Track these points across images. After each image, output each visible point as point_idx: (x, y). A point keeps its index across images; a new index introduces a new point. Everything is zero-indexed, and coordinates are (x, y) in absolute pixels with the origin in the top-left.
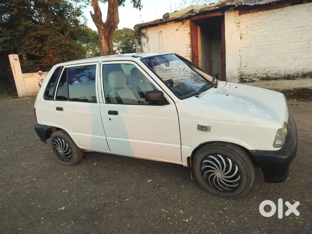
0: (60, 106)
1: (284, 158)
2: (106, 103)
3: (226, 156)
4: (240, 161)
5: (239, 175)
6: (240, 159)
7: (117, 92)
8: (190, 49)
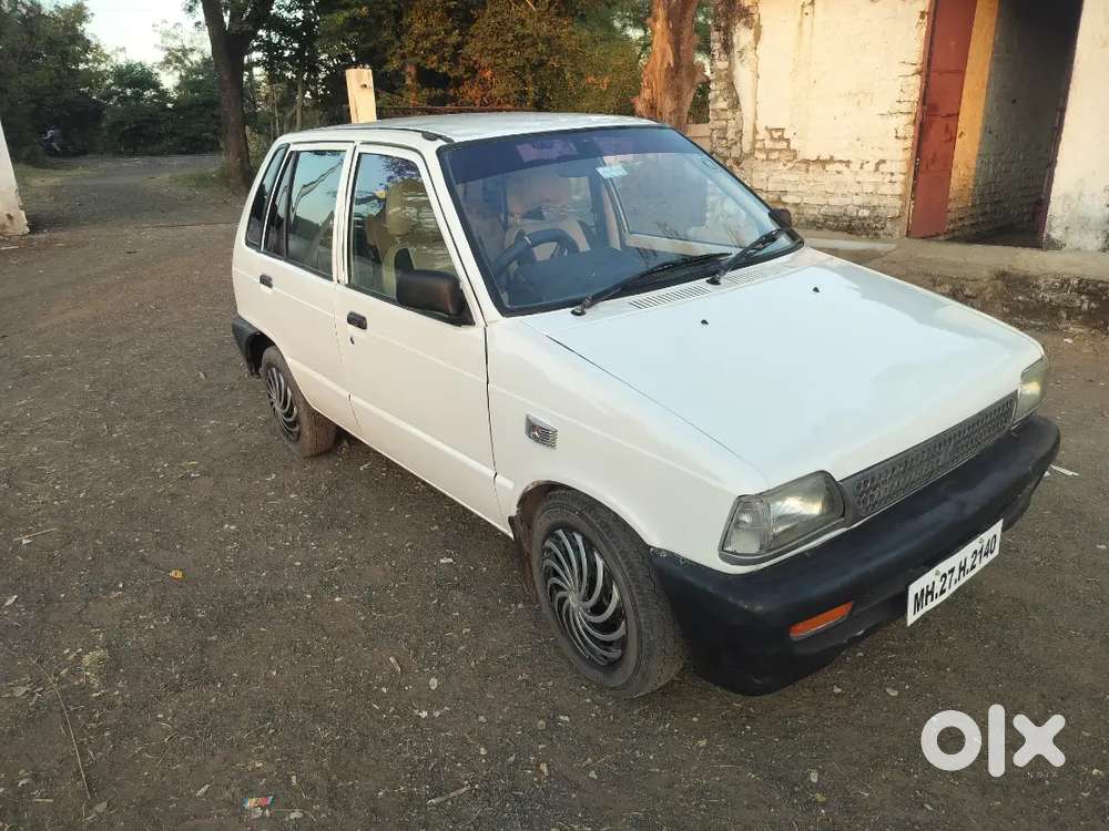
0: (269, 273)
1: (742, 609)
2: (349, 285)
3: (594, 546)
4: (624, 573)
5: (620, 623)
6: (623, 565)
7: (406, 250)
8: (916, 81)
